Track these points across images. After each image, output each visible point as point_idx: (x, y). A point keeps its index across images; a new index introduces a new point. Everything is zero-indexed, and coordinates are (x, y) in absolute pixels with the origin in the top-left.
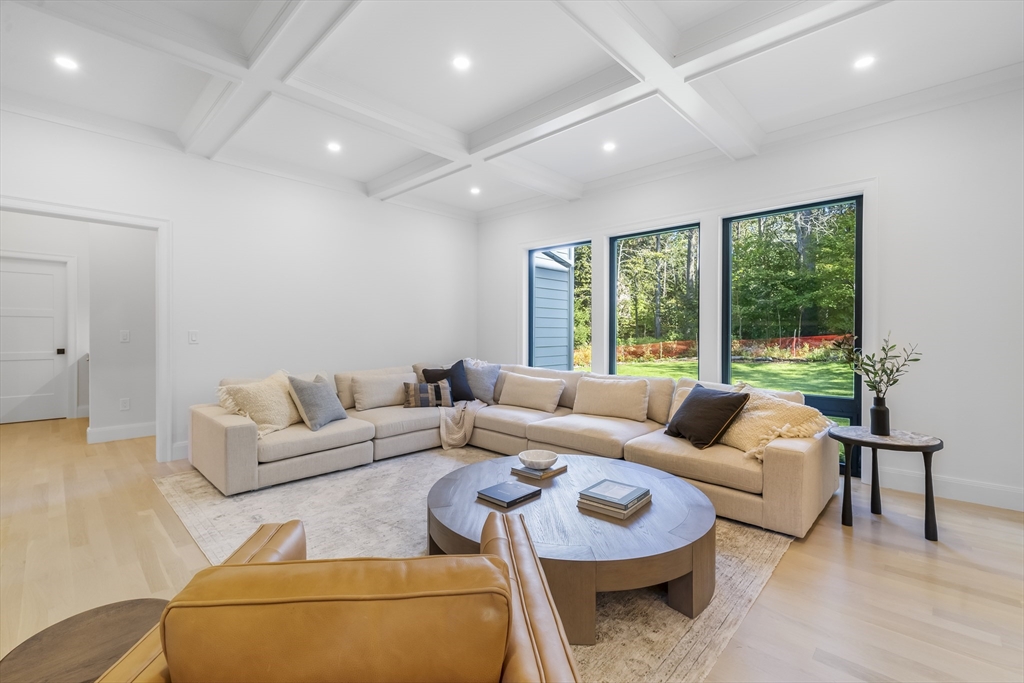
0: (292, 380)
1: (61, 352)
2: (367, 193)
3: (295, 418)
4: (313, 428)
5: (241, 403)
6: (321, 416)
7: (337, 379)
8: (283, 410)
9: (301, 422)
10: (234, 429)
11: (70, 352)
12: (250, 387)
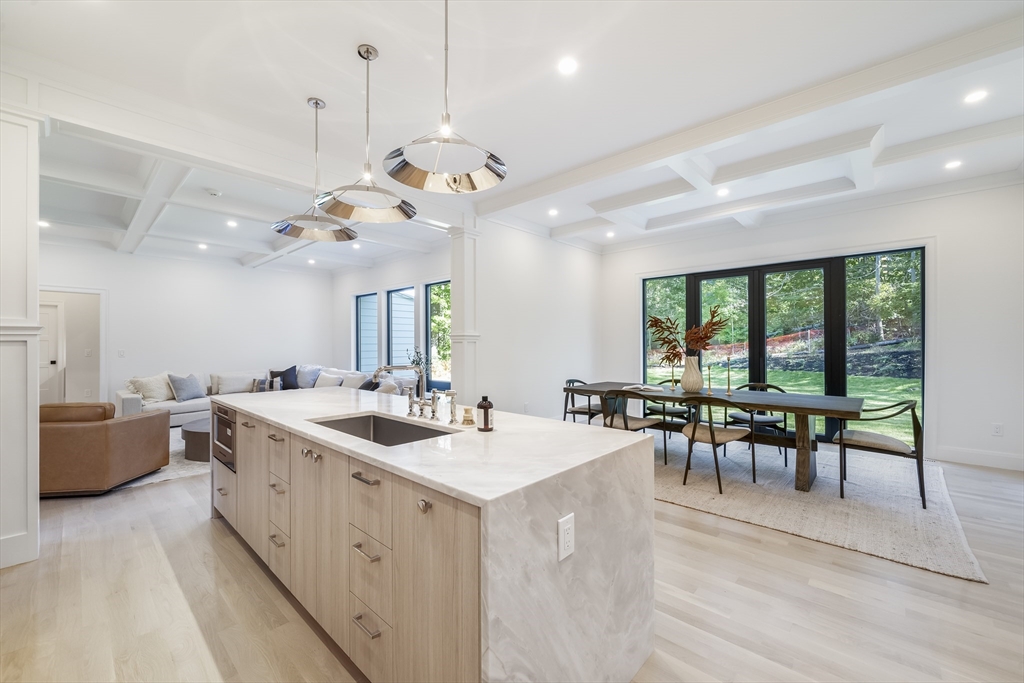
0: (169, 376)
1: (53, 362)
2: (242, 264)
3: (171, 396)
4: (179, 401)
5: (137, 387)
6: (184, 395)
7: (211, 377)
8: (164, 392)
9: (174, 399)
10: (127, 399)
11: (59, 362)
12: (144, 380)
